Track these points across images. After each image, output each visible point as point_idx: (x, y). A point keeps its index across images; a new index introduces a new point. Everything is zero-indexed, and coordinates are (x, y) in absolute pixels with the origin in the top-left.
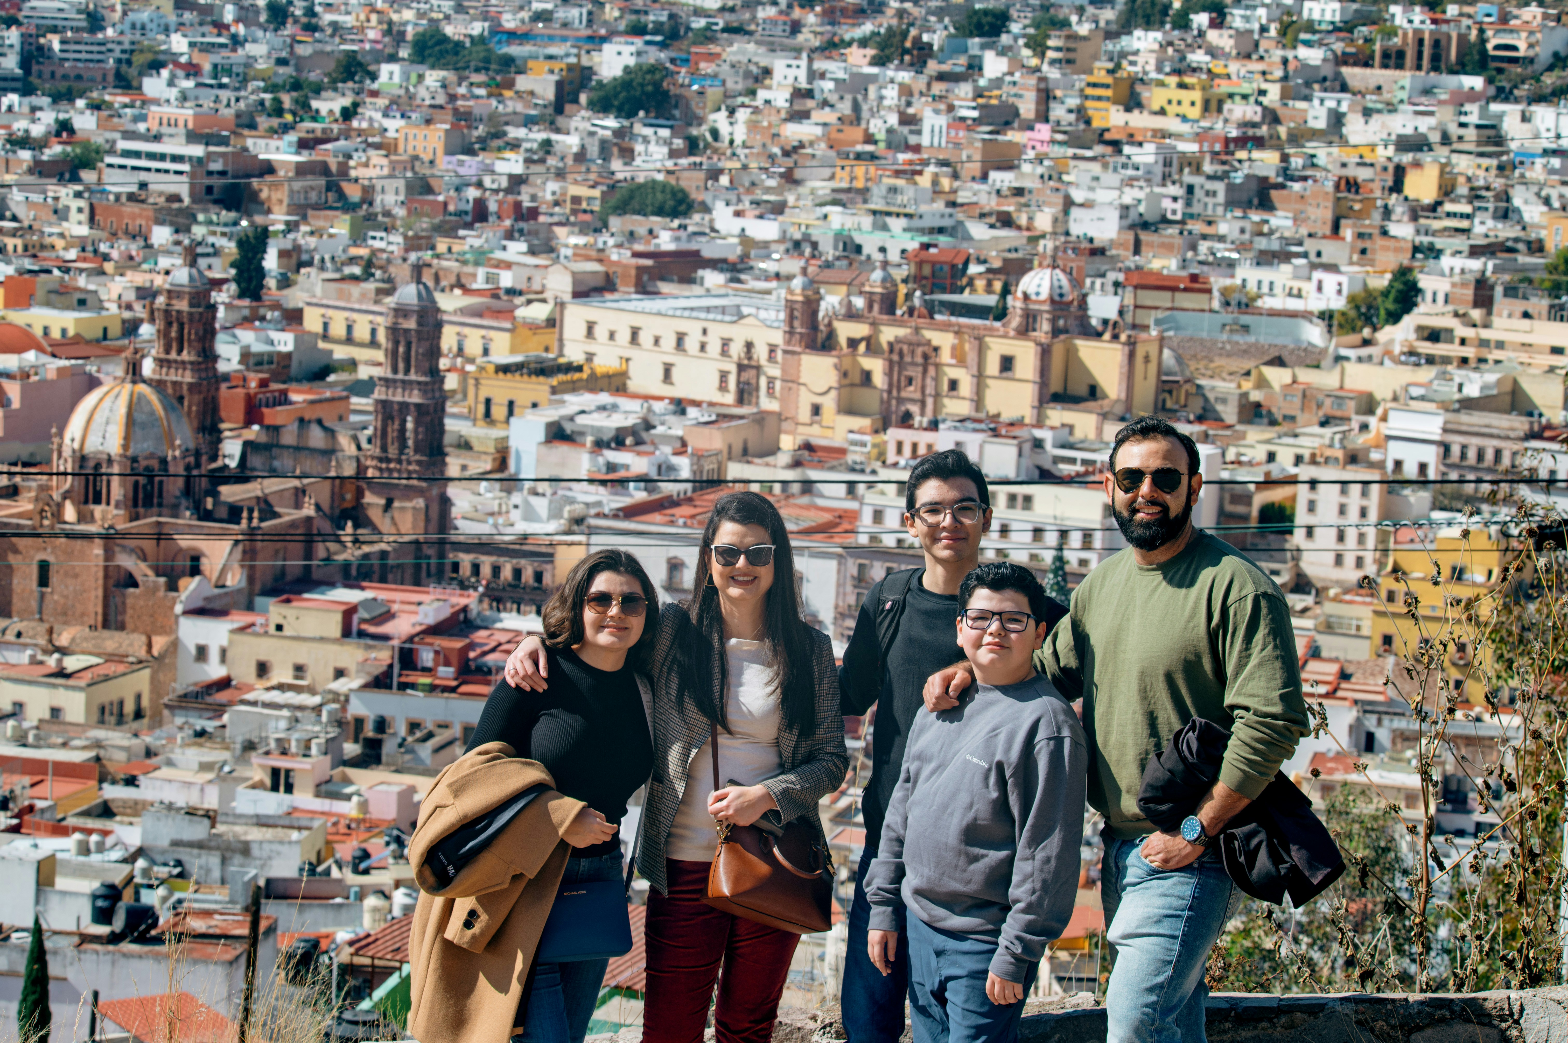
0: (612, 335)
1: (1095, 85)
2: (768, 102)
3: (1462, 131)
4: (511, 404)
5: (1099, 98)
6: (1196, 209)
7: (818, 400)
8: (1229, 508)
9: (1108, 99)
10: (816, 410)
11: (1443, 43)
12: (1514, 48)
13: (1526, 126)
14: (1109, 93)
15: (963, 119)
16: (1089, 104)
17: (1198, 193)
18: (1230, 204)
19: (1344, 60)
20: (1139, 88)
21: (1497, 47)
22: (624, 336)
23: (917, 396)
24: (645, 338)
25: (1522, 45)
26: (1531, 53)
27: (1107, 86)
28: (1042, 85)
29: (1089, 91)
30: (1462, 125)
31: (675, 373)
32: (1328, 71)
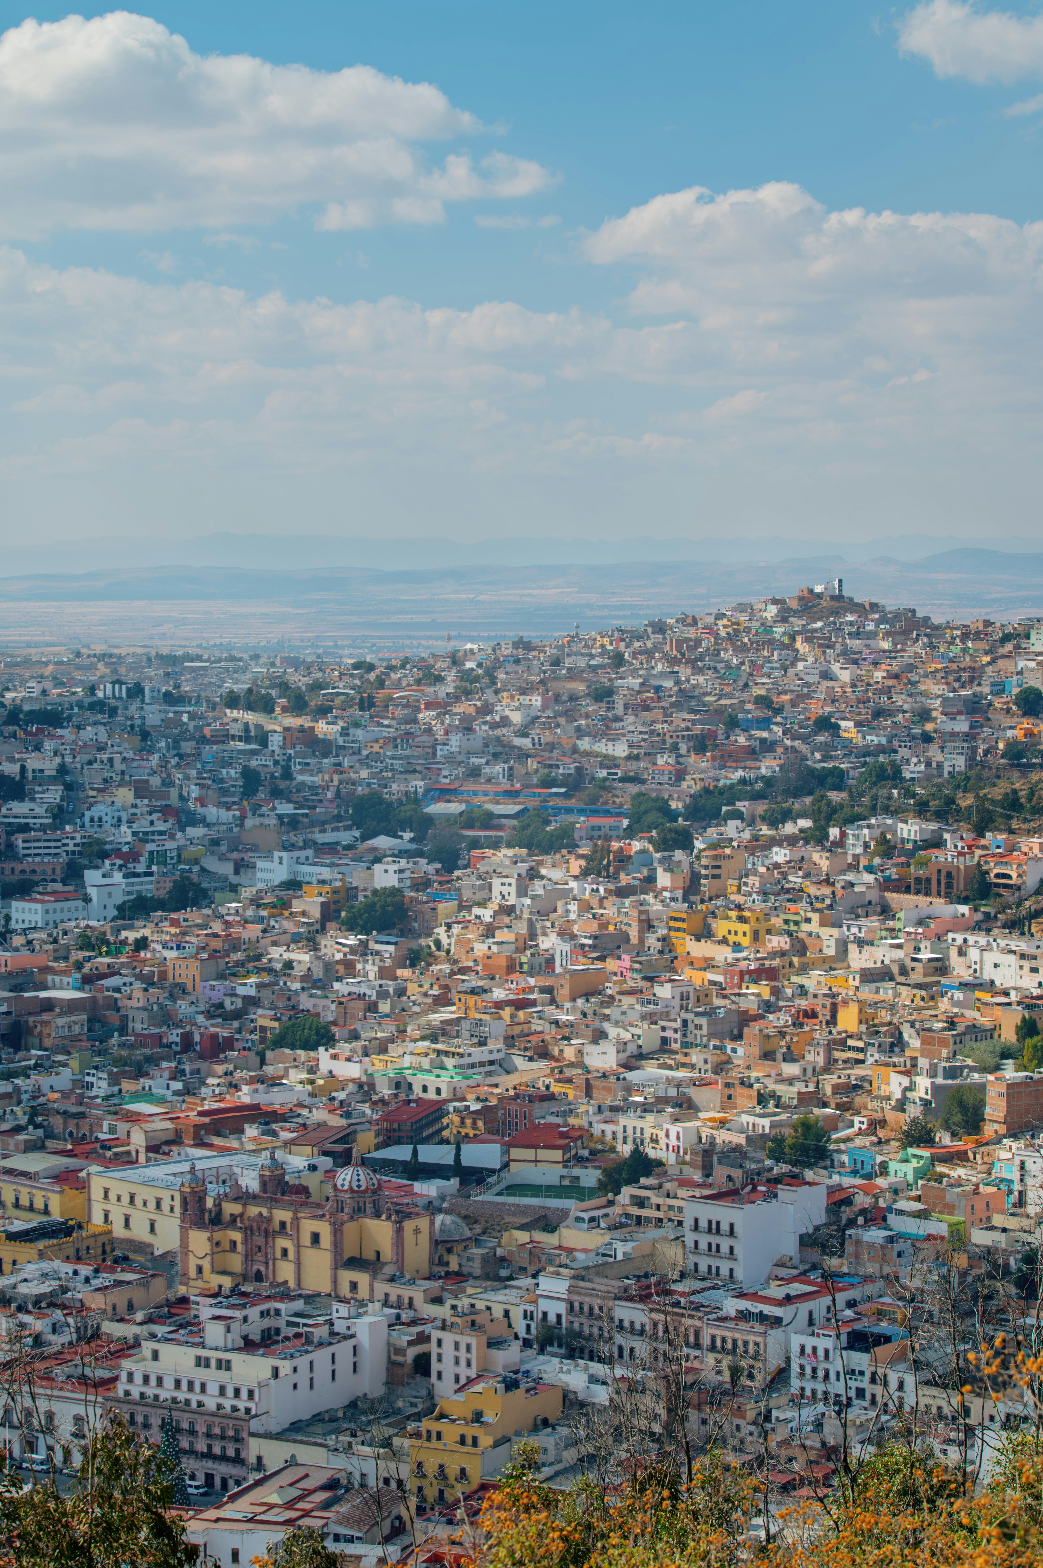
0: (119, 1199)
1: (675, 919)
2: (478, 917)
3: (914, 964)
4: (14, 1263)
5: (679, 930)
6: (690, 1038)
7: (200, 1262)
8: (394, 1357)
9: (684, 930)
10: (200, 1269)
11: (954, 874)
12: (1009, 877)
13: (962, 959)
14: (684, 925)
15: (583, 946)
16: (672, 933)
17: (691, 1026)
18: (711, 1035)
19: (888, 885)
20: (710, 920)
21: (998, 876)
22: (126, 1199)
23: (263, 1259)
24: (138, 1201)
25: (1014, 875)
26: (1020, 881)
27: (683, 920)
28: (644, 917)
29: (672, 924)
30: (914, 960)
31: (157, 1226)
32: (873, 895)
